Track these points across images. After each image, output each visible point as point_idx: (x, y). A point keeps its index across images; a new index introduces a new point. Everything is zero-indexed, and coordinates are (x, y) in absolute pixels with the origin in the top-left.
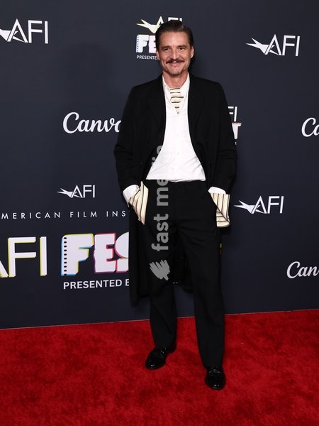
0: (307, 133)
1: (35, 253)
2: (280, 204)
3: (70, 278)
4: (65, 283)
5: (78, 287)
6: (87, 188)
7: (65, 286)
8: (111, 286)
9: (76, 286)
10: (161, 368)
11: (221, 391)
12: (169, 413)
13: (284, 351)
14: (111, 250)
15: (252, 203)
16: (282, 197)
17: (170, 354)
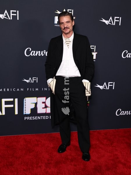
0: (124, 56)
1: (13, 105)
2: (113, 85)
3: (27, 115)
4: (25, 117)
5: (31, 119)
6: (34, 79)
7: (25, 119)
8: (44, 119)
9: (30, 118)
10: (64, 153)
11: (88, 162)
12: (67, 171)
13: (115, 145)
14: (44, 104)
15: (102, 85)
16: (114, 83)
17: (68, 147)
